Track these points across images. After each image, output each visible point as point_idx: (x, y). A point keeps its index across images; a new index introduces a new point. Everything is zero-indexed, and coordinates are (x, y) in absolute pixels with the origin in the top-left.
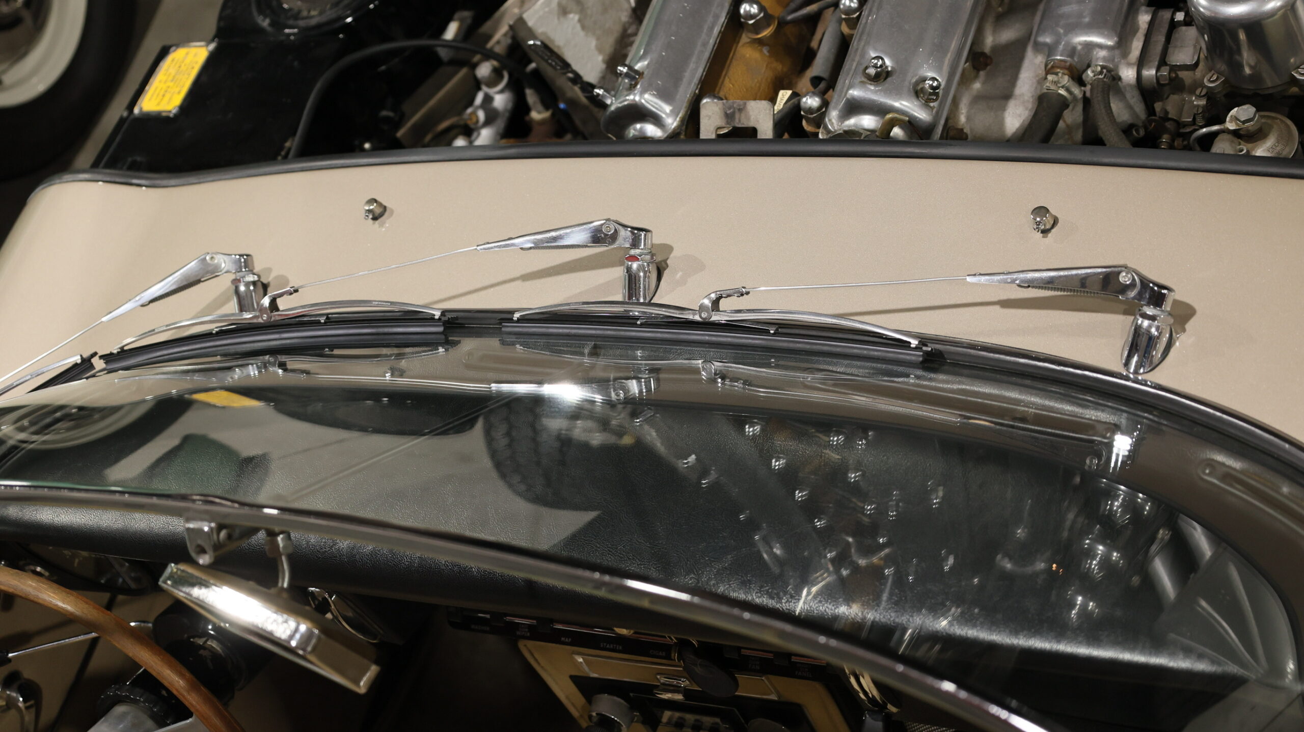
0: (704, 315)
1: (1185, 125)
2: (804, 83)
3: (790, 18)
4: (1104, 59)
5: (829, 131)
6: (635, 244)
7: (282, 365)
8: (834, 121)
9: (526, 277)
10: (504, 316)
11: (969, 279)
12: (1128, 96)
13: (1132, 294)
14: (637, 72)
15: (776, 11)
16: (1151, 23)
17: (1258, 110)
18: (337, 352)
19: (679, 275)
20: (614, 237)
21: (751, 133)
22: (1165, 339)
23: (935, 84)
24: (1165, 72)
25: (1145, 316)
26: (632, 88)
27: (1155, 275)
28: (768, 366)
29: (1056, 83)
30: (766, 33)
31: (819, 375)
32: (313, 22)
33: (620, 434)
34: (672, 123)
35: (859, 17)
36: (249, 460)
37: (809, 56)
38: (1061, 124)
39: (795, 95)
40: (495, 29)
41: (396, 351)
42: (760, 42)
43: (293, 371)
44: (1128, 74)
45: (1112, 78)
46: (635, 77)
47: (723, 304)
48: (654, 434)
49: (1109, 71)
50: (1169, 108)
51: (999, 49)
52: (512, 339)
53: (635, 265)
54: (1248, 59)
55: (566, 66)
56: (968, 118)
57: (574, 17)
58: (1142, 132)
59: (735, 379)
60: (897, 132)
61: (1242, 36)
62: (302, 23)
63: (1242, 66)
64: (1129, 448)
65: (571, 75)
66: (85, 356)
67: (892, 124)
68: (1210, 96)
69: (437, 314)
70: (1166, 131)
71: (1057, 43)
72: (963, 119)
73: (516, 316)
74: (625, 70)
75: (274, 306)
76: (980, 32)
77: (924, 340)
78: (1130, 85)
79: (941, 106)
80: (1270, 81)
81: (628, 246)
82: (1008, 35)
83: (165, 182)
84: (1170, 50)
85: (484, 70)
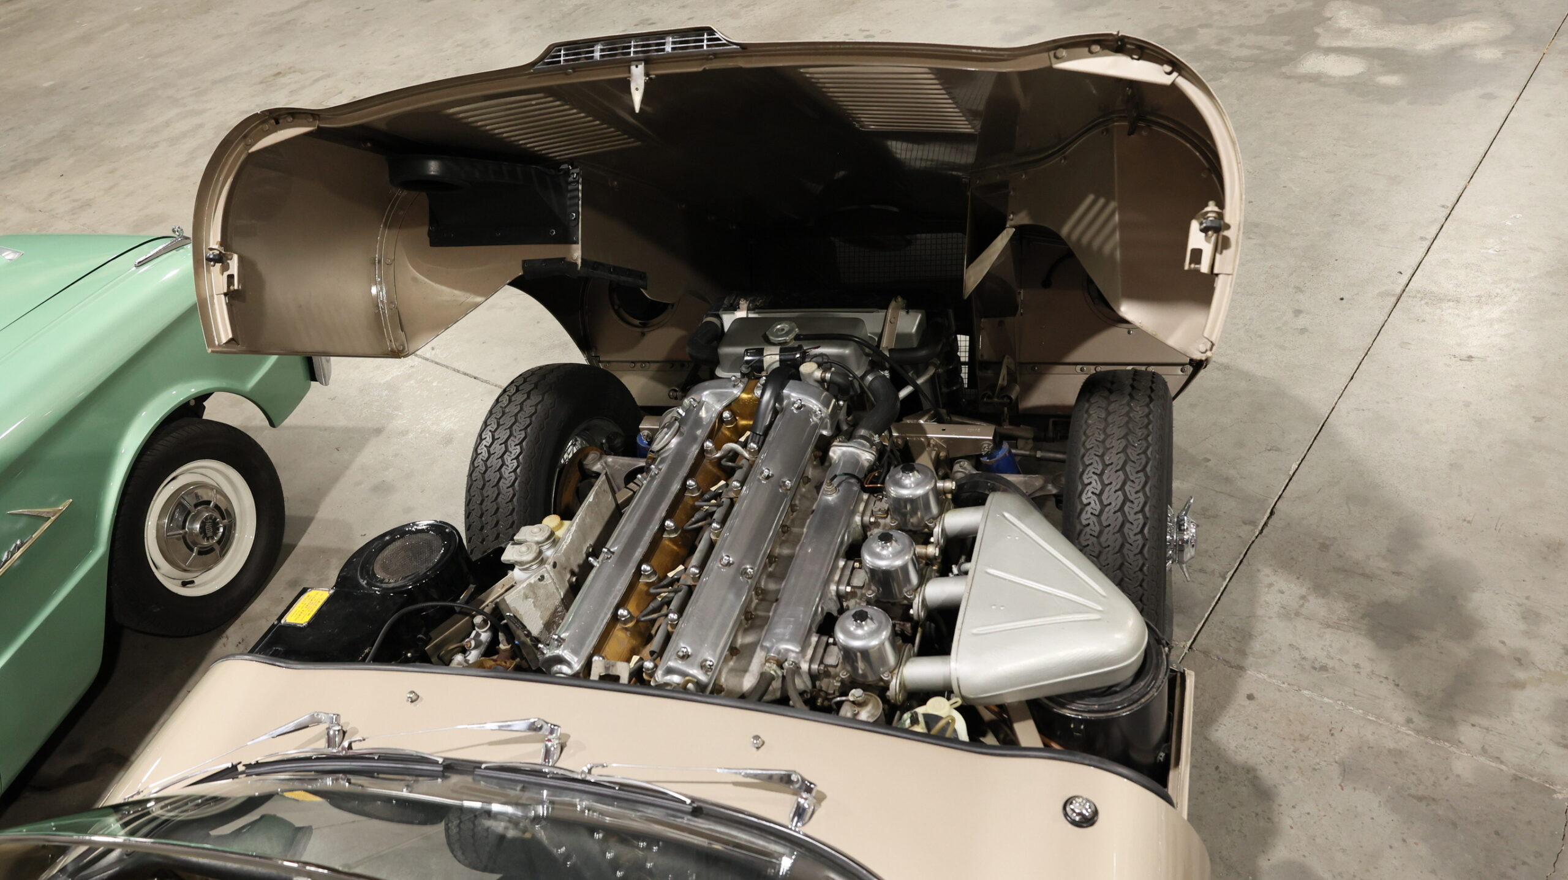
0: (583, 776)
1: (830, 694)
2: (646, 652)
3: (643, 619)
4: (794, 658)
5: (656, 681)
6: (552, 732)
7: (349, 781)
8: (659, 677)
9: (491, 744)
10: (477, 765)
11: (718, 770)
12: (804, 676)
13: (797, 786)
14: (562, 639)
15: (636, 613)
16: (818, 642)
17: (864, 690)
18: (381, 776)
19: (572, 751)
20: (541, 728)
21: (616, 679)
22: (811, 810)
23: (711, 664)
24: (822, 667)
25: (802, 797)
26: (558, 647)
27: (809, 777)
28: (613, 805)
29: (770, 667)
30: (630, 625)
31: (639, 814)
32: (391, 586)
33: (524, 831)
34: (577, 667)
35: (677, 623)
36: (299, 829)
37: (649, 639)
38: (771, 688)
39: (641, 659)
40: (487, 598)
41: (414, 778)
42: (627, 629)
43: (354, 784)
44: (805, 666)
45: (798, 668)
46: (561, 641)
47: (593, 771)
48: (543, 833)
49: (796, 664)
50: (823, 685)
51: (743, 646)
52: (478, 778)
53: (549, 744)
54: (861, 666)
55: (524, 627)
56: (726, 680)
57: (531, 600)
58: (809, 696)
59: (594, 811)
60: (690, 686)
61: (859, 654)
62: (384, 585)
63: (858, 669)
64: (790, 865)
65: (526, 632)
66: (234, 764)
67: (688, 681)
68: (842, 681)
69: (440, 761)
70: (821, 696)
71: (772, 647)
72: (723, 680)
73: (483, 766)
74: (556, 637)
75: (350, 747)
76: (735, 636)
77: (693, 800)
78: (805, 672)
79: (713, 674)
80: (871, 678)
81: (547, 733)
82: (749, 639)
83: (295, 666)
84: (826, 656)
85: (478, 619)
